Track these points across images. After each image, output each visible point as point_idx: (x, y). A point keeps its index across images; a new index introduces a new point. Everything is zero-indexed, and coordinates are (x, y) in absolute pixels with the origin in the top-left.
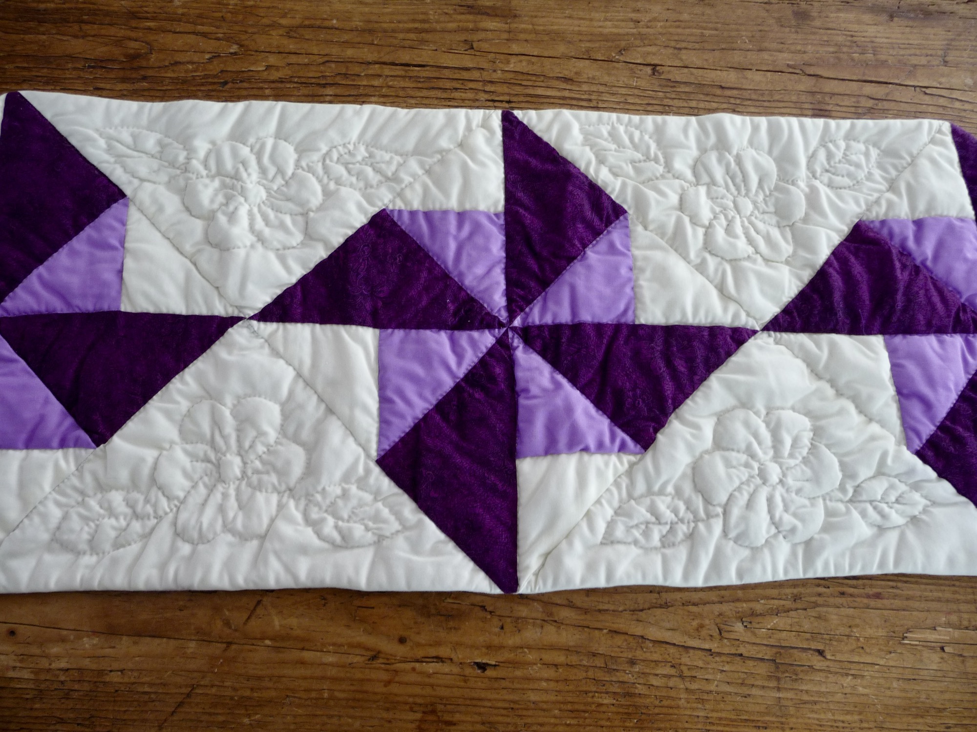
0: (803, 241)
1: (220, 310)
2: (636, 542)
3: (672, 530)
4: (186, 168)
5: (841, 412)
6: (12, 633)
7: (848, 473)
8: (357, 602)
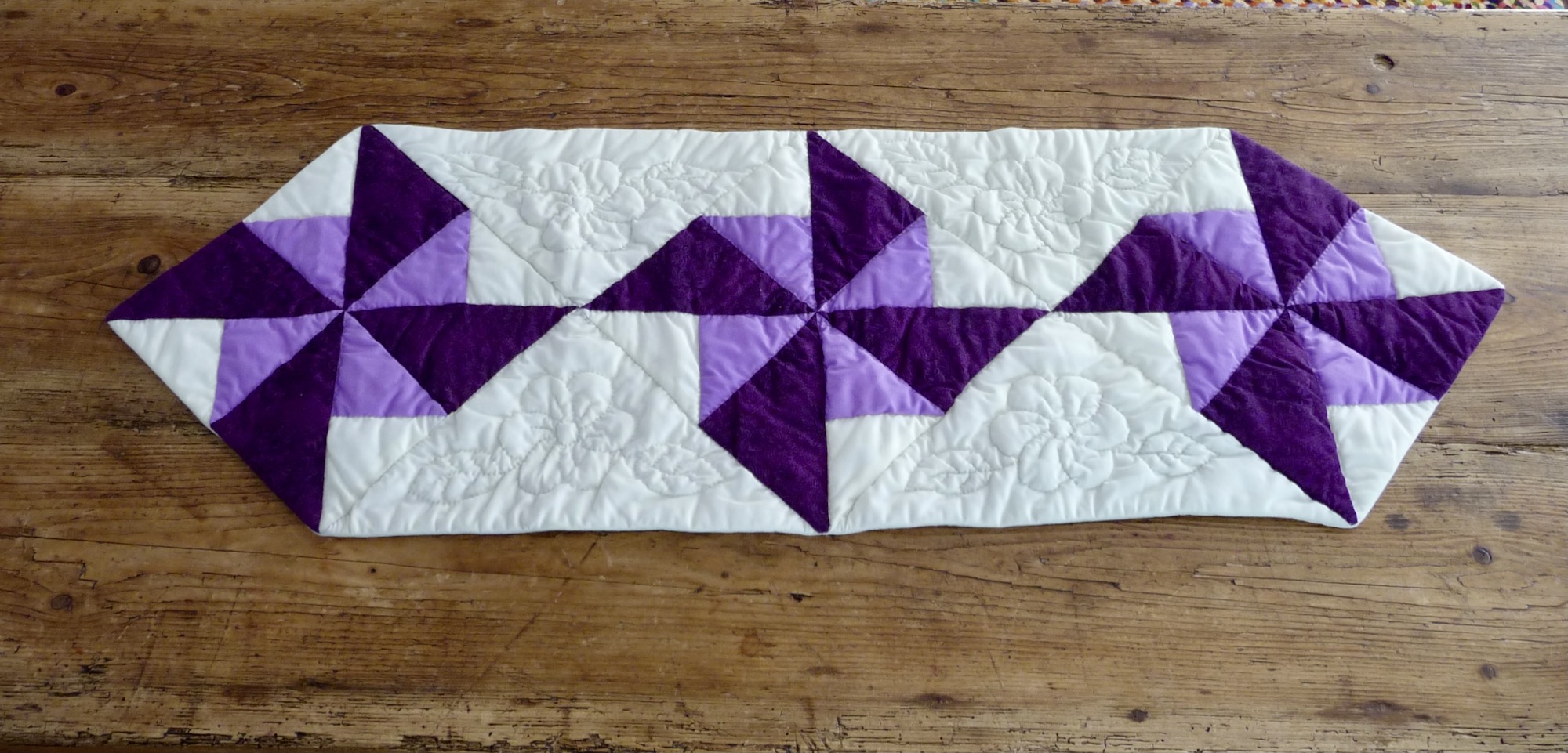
0: (1089, 234)
1: (555, 301)
2: (937, 489)
3: (970, 478)
4: (522, 185)
5: (1127, 376)
6: (373, 571)
7: (1135, 428)
8: (683, 544)
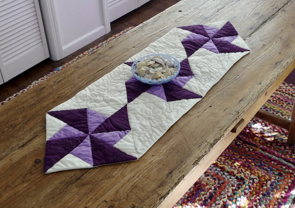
1: (122, 106)
2: (207, 82)
3: (208, 78)
5: (207, 56)
6: (153, 156)
8: (188, 114)
